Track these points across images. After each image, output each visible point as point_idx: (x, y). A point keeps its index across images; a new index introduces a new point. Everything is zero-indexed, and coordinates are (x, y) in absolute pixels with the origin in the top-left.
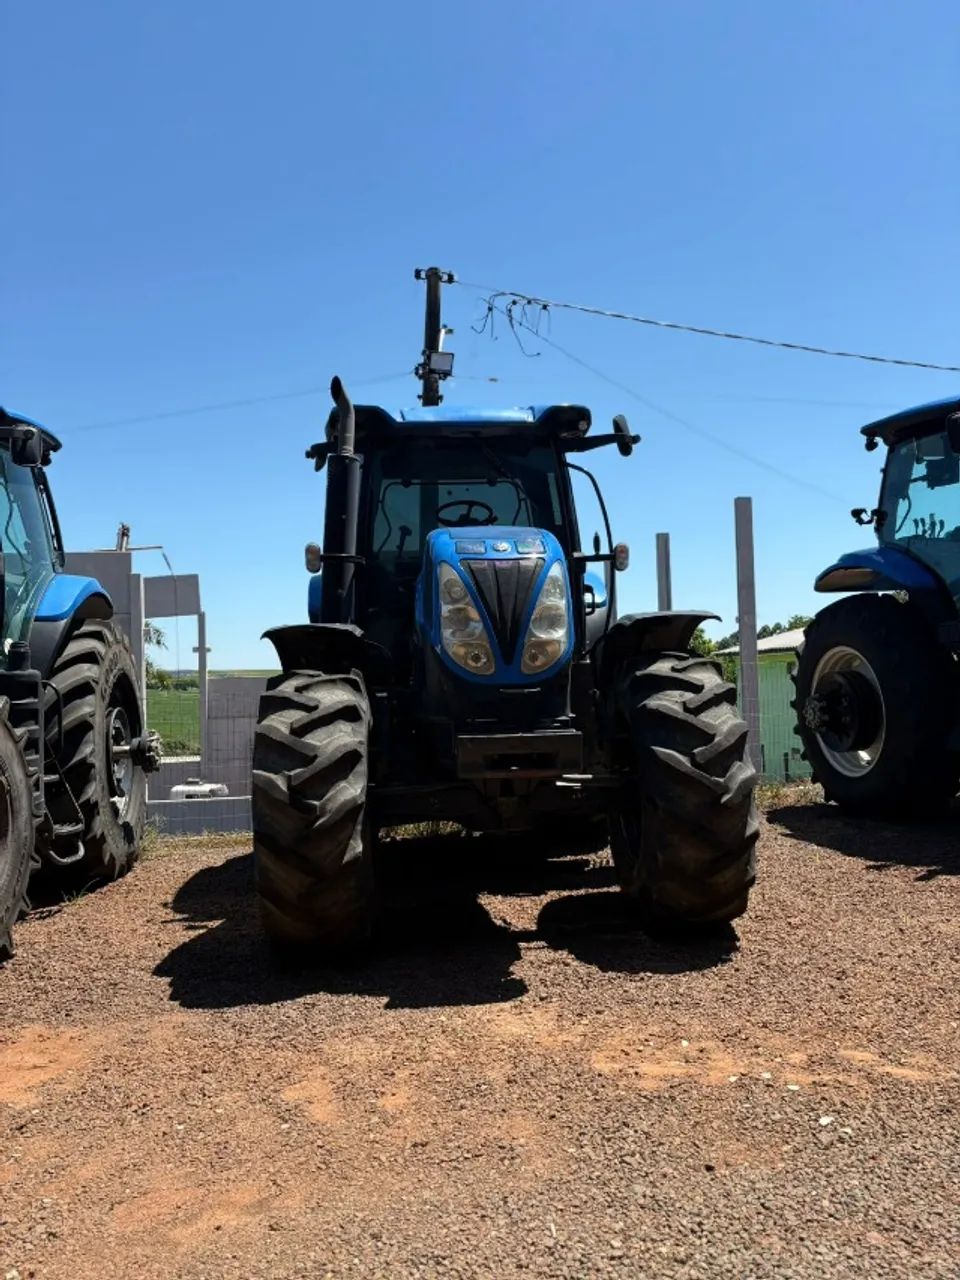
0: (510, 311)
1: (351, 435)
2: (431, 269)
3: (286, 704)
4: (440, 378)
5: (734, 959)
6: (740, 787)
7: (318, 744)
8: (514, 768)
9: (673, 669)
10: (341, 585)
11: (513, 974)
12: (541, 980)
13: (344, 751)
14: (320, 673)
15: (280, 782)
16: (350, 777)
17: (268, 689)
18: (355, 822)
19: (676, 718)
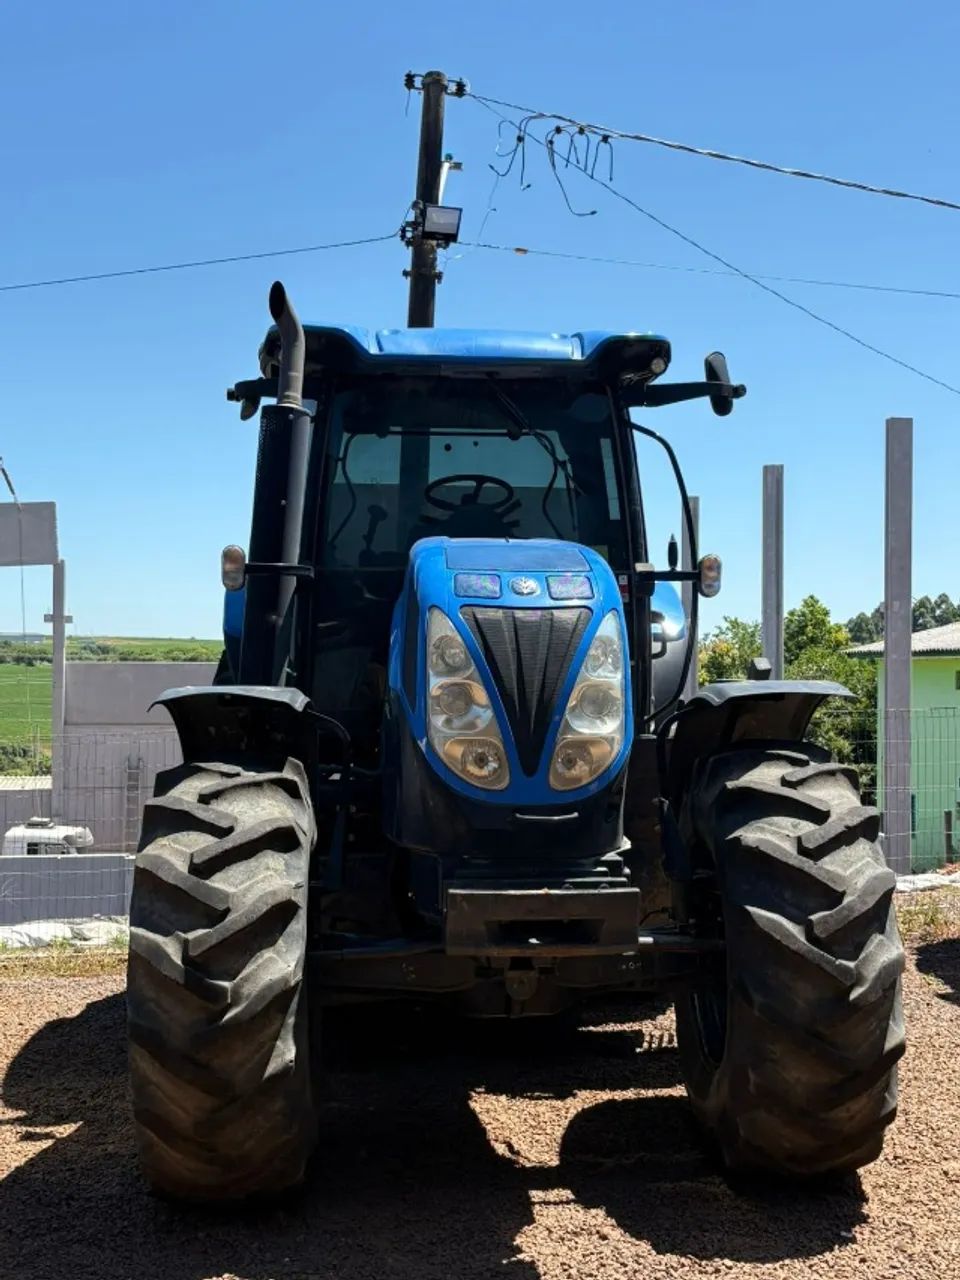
0: (551, 142)
1: (298, 375)
2: (430, 74)
3: (183, 821)
4: (438, 246)
5: (858, 1236)
6: (878, 977)
7: (231, 890)
8: (533, 941)
9: (785, 782)
10: (274, 606)
11: (519, 1250)
12: (563, 1264)
13: (272, 902)
14: (238, 769)
15: (171, 948)
16: (280, 942)
17: (157, 794)
18: (284, 1011)
19: (786, 864)
